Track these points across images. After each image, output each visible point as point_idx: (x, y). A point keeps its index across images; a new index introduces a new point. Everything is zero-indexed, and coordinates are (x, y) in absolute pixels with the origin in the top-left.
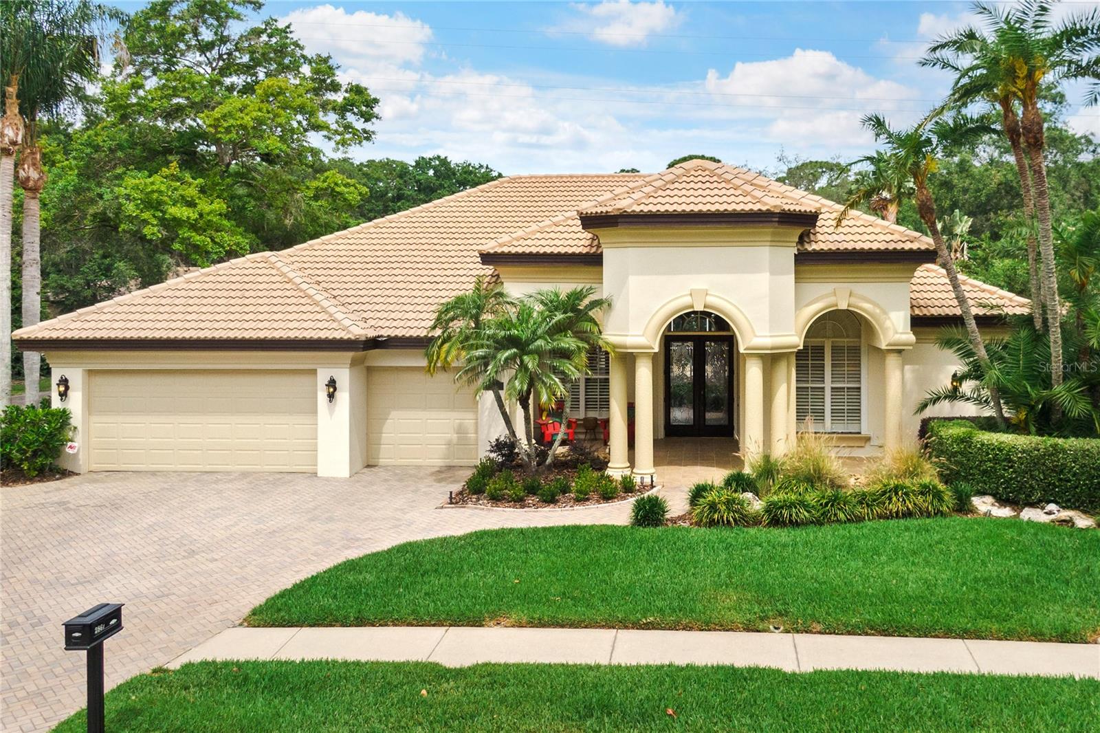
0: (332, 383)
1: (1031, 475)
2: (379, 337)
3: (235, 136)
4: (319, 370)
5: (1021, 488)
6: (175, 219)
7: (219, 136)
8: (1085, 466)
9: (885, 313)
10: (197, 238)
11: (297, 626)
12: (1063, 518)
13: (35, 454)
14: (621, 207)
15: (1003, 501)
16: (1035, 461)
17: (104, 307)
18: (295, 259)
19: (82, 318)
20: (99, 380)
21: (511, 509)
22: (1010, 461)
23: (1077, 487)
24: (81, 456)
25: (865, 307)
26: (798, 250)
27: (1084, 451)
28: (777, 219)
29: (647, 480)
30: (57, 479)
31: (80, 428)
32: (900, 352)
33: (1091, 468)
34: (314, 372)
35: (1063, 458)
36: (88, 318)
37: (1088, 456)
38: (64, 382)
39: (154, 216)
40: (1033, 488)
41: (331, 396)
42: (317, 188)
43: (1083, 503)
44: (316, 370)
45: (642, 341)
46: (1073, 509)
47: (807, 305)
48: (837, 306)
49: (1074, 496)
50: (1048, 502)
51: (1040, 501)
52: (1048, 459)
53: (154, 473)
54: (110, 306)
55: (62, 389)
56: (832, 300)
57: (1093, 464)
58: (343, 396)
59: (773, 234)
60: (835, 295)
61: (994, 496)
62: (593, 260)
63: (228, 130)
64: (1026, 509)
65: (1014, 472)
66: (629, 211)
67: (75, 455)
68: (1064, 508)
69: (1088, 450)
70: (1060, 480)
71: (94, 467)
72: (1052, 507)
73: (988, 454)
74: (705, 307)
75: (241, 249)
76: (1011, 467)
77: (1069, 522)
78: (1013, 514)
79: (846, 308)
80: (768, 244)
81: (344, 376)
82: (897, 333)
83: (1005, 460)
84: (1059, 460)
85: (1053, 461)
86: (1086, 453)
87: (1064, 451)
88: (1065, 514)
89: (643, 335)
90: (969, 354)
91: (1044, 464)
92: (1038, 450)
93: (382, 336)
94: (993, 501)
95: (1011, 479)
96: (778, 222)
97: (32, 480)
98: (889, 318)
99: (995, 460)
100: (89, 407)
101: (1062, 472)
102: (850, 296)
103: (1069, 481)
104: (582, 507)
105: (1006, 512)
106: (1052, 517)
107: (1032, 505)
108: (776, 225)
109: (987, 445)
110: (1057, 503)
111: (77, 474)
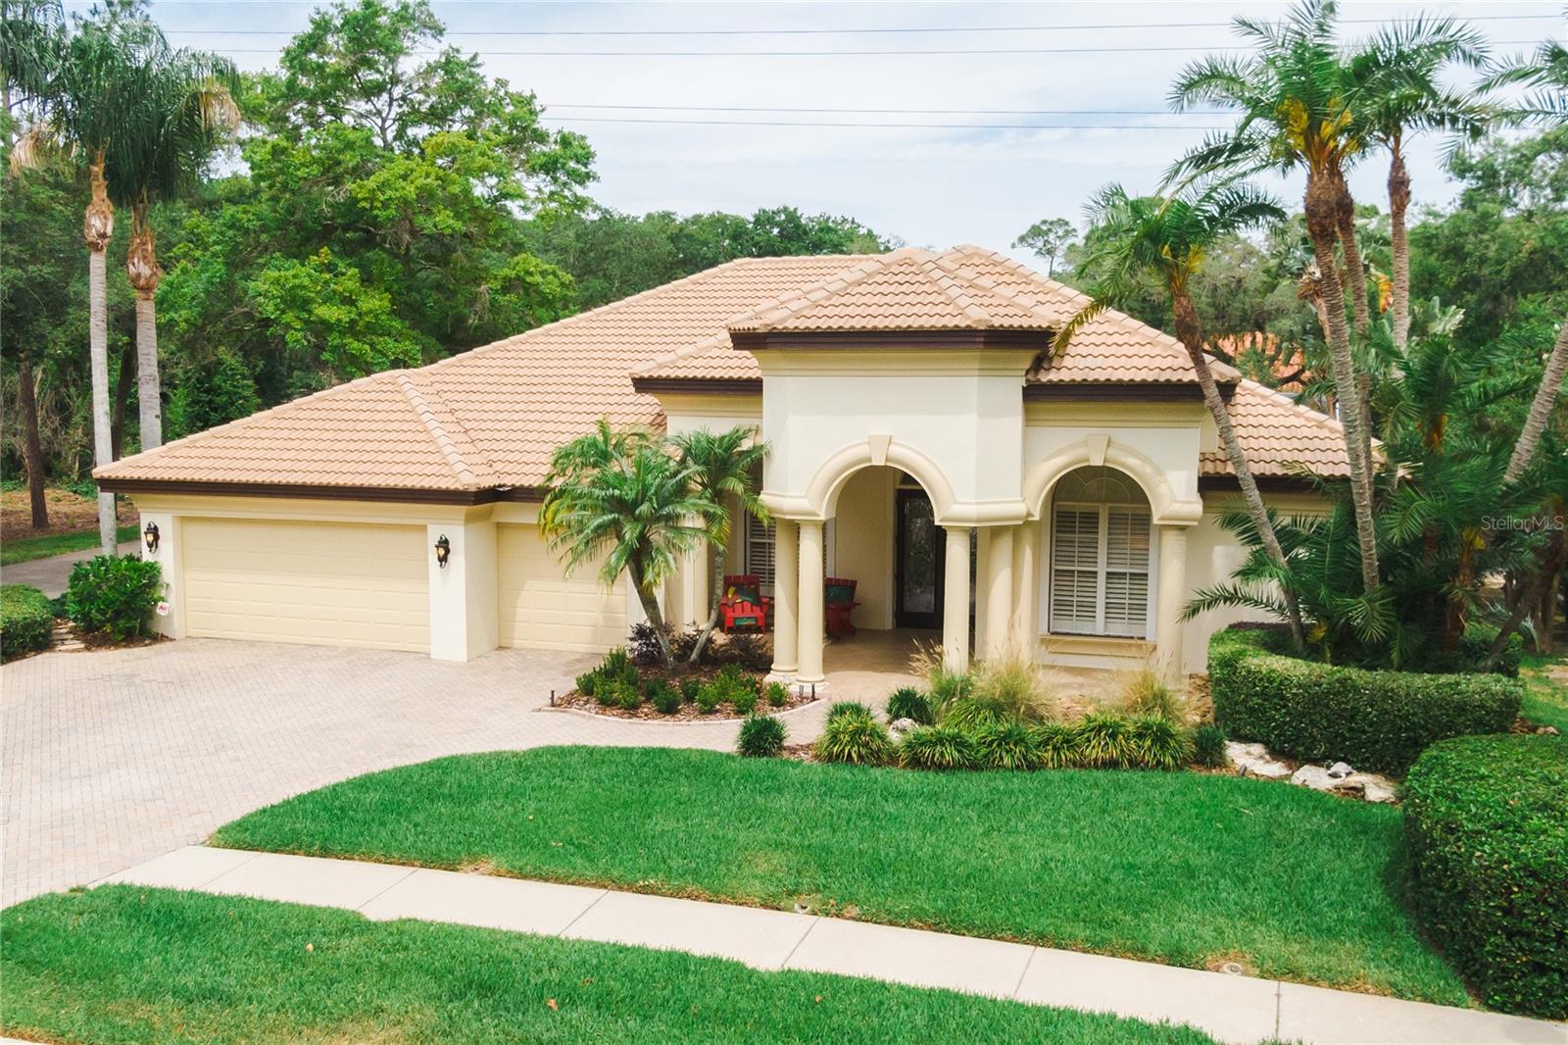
0: (444, 544)
1: (1311, 721)
2: (500, 486)
3: (394, 213)
4: (429, 526)
5: (1298, 738)
6: (323, 322)
7: (376, 212)
8: (1387, 713)
9: (1159, 472)
10: (354, 345)
11: (257, 850)
12: (1353, 784)
13: (117, 614)
14: (769, 322)
15: (1276, 753)
16: (1316, 699)
17: (196, 441)
18: (438, 378)
19: (171, 454)
20: (193, 529)
21: (616, 719)
22: (1283, 698)
23: (1376, 742)
24: (176, 619)
25: (1130, 464)
26: (1027, 380)
27: (1386, 692)
28: (982, 339)
29: (808, 691)
30: (146, 645)
31: (172, 585)
32: (1182, 528)
33: (1395, 716)
34: (424, 528)
35: (1355, 700)
36: (177, 454)
37: (1391, 698)
38: (154, 531)
39: (298, 318)
40: (1315, 738)
41: (443, 559)
42: (505, 278)
43: (1389, 764)
44: (426, 526)
45: (803, 504)
46: (1373, 773)
47: (1047, 459)
48: (1088, 460)
49: (1372, 755)
50: (1336, 760)
51: (1325, 757)
52: (1333, 699)
53: (252, 644)
54: (205, 439)
55: (150, 538)
56: (1081, 452)
57: (1399, 711)
58: (457, 558)
59: (983, 360)
60: (1087, 446)
61: (1266, 743)
62: (751, 388)
63: (385, 205)
64: (1306, 767)
65: (1288, 713)
66: (780, 327)
67: (170, 616)
68: (1359, 770)
69: (1392, 690)
70: (1351, 730)
71: (192, 632)
72: (1341, 767)
73: (1255, 685)
74: (887, 460)
75: (411, 358)
76: (1285, 706)
77: (1358, 791)
78: (1285, 772)
79: (1101, 464)
80: (977, 373)
81: (457, 535)
82: (1176, 501)
83: (1275, 696)
84: (1348, 701)
85: (1339, 703)
86: (1387, 694)
87: (1356, 689)
88: (1358, 779)
89: (806, 497)
90: (1255, 539)
91: (1327, 706)
92: (1320, 686)
93: (504, 485)
94: (1264, 751)
95: (1285, 723)
96: (984, 342)
97: (117, 645)
98: (1166, 481)
99: (1264, 695)
100: (183, 559)
101: (1352, 718)
102: (1108, 446)
103: (1364, 732)
104: (702, 722)
105: (1276, 769)
106: (1337, 781)
107: (1316, 762)
108: (982, 346)
109: (1255, 673)
110: (1349, 763)
111: (171, 640)
